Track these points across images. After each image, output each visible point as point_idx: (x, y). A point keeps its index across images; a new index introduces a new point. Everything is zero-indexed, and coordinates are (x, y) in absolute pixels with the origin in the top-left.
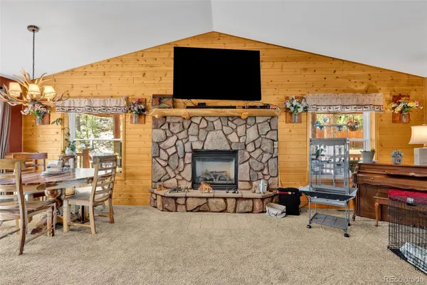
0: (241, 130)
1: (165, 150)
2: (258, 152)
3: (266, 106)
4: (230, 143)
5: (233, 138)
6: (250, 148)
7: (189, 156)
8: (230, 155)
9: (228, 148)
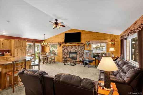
0: (77, 48)
1: (64, 52)
2: (81, 52)
3: (82, 43)
5: (76, 50)
6: (79, 52)
7: (68, 53)
8: (75, 53)
9: (75, 52)
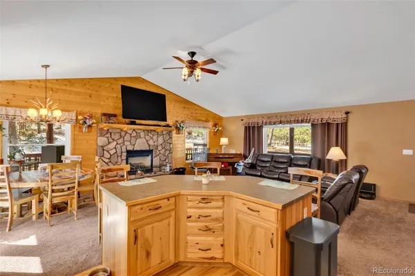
0: (155, 138)
1: (108, 151)
2: (164, 150)
3: (168, 126)
4: (149, 146)
5: (151, 142)
6: (160, 148)
7: (125, 154)
8: (148, 152)
9: (148, 149)
